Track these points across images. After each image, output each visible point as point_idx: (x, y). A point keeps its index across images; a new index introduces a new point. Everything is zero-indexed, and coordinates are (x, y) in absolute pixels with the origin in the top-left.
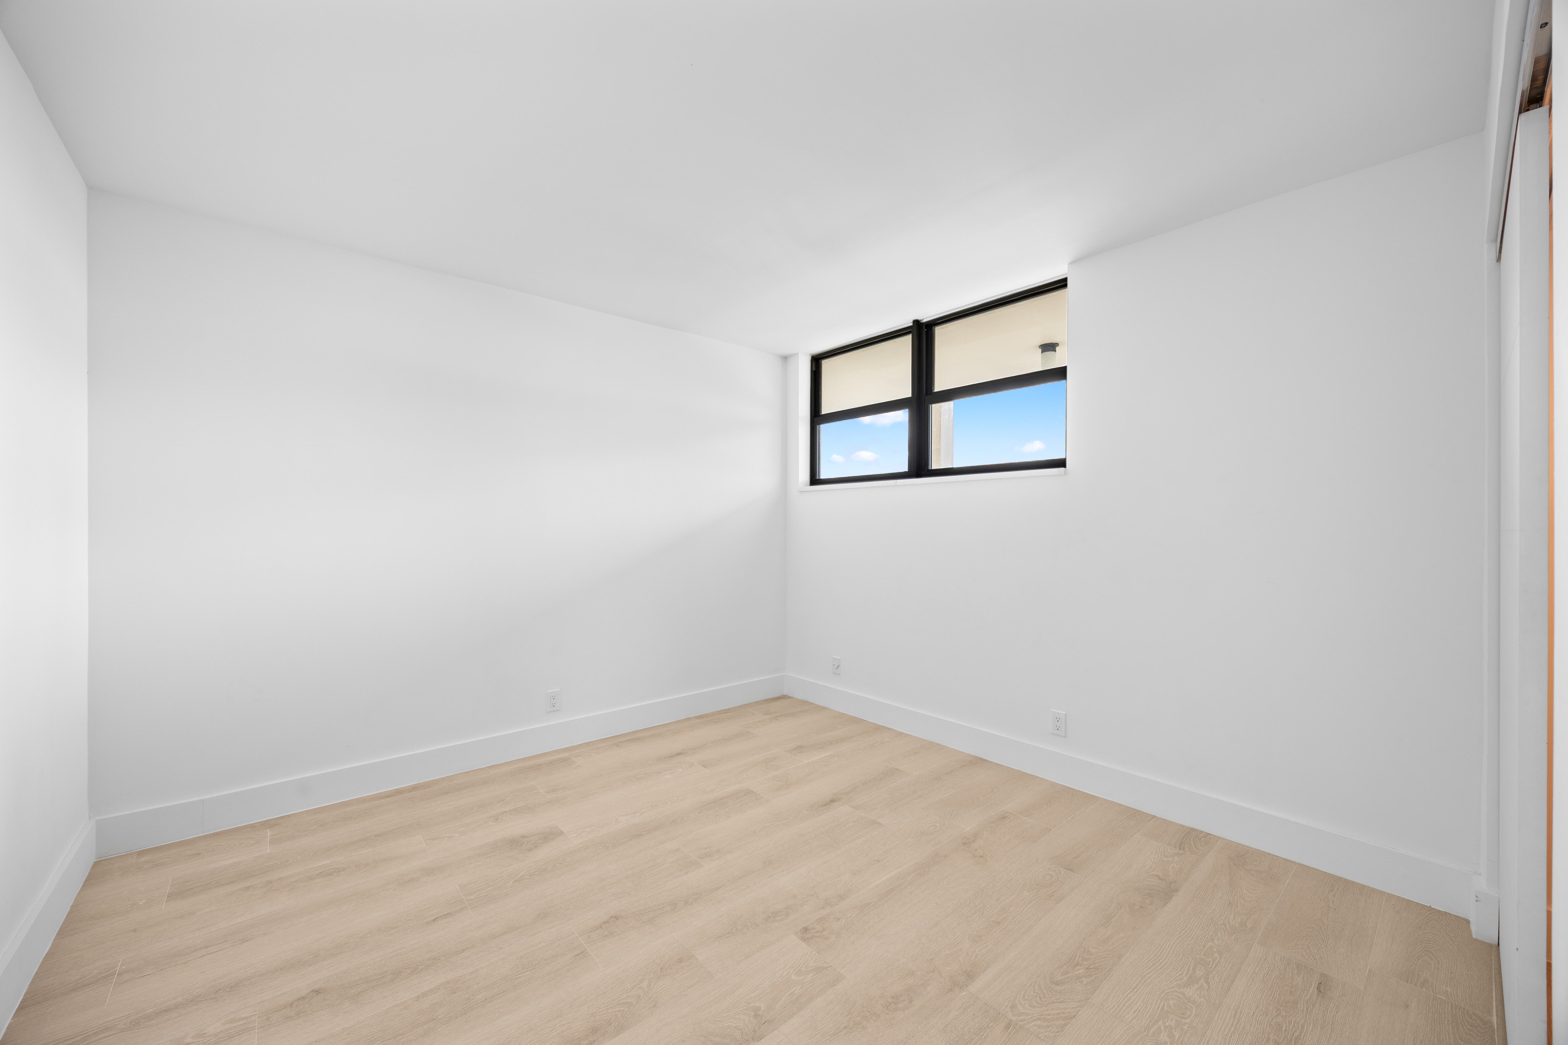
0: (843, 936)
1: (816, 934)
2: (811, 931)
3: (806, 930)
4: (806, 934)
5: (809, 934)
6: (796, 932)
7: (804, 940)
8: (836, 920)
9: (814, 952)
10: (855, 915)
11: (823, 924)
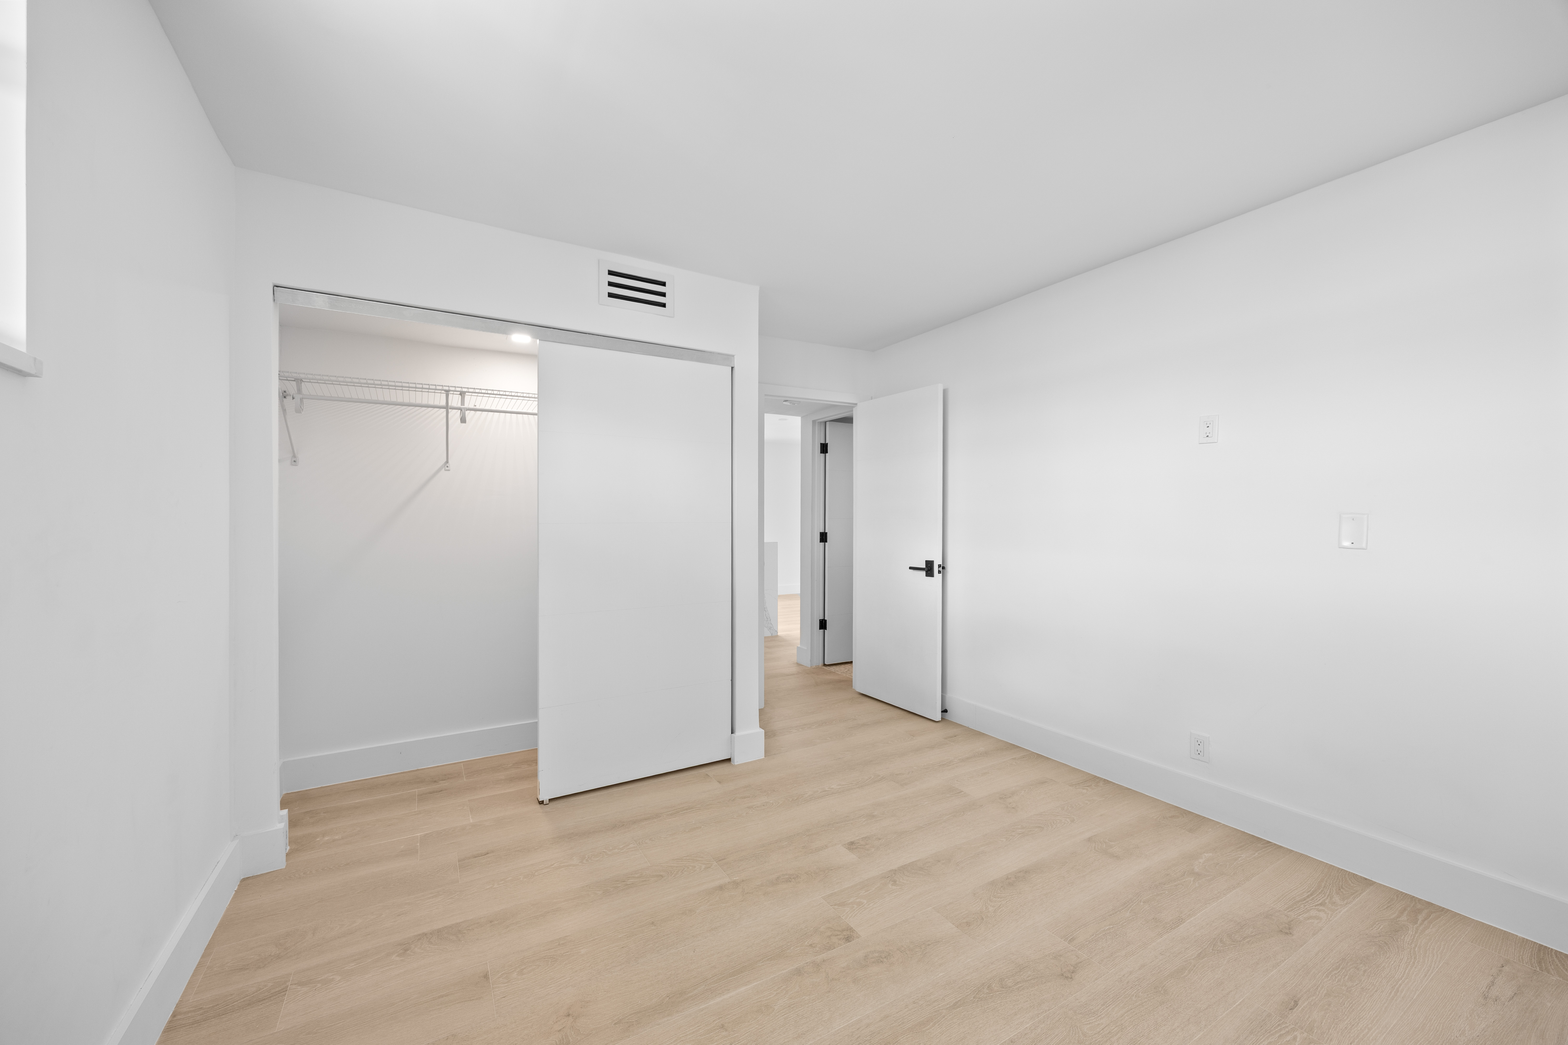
0: (812, 929)
1: (839, 933)
2: (843, 937)
3: (848, 939)
4: (849, 936)
5: (845, 934)
6: (858, 938)
7: (851, 929)
8: (814, 945)
9: (843, 918)
10: (792, 948)
11: (828, 943)
